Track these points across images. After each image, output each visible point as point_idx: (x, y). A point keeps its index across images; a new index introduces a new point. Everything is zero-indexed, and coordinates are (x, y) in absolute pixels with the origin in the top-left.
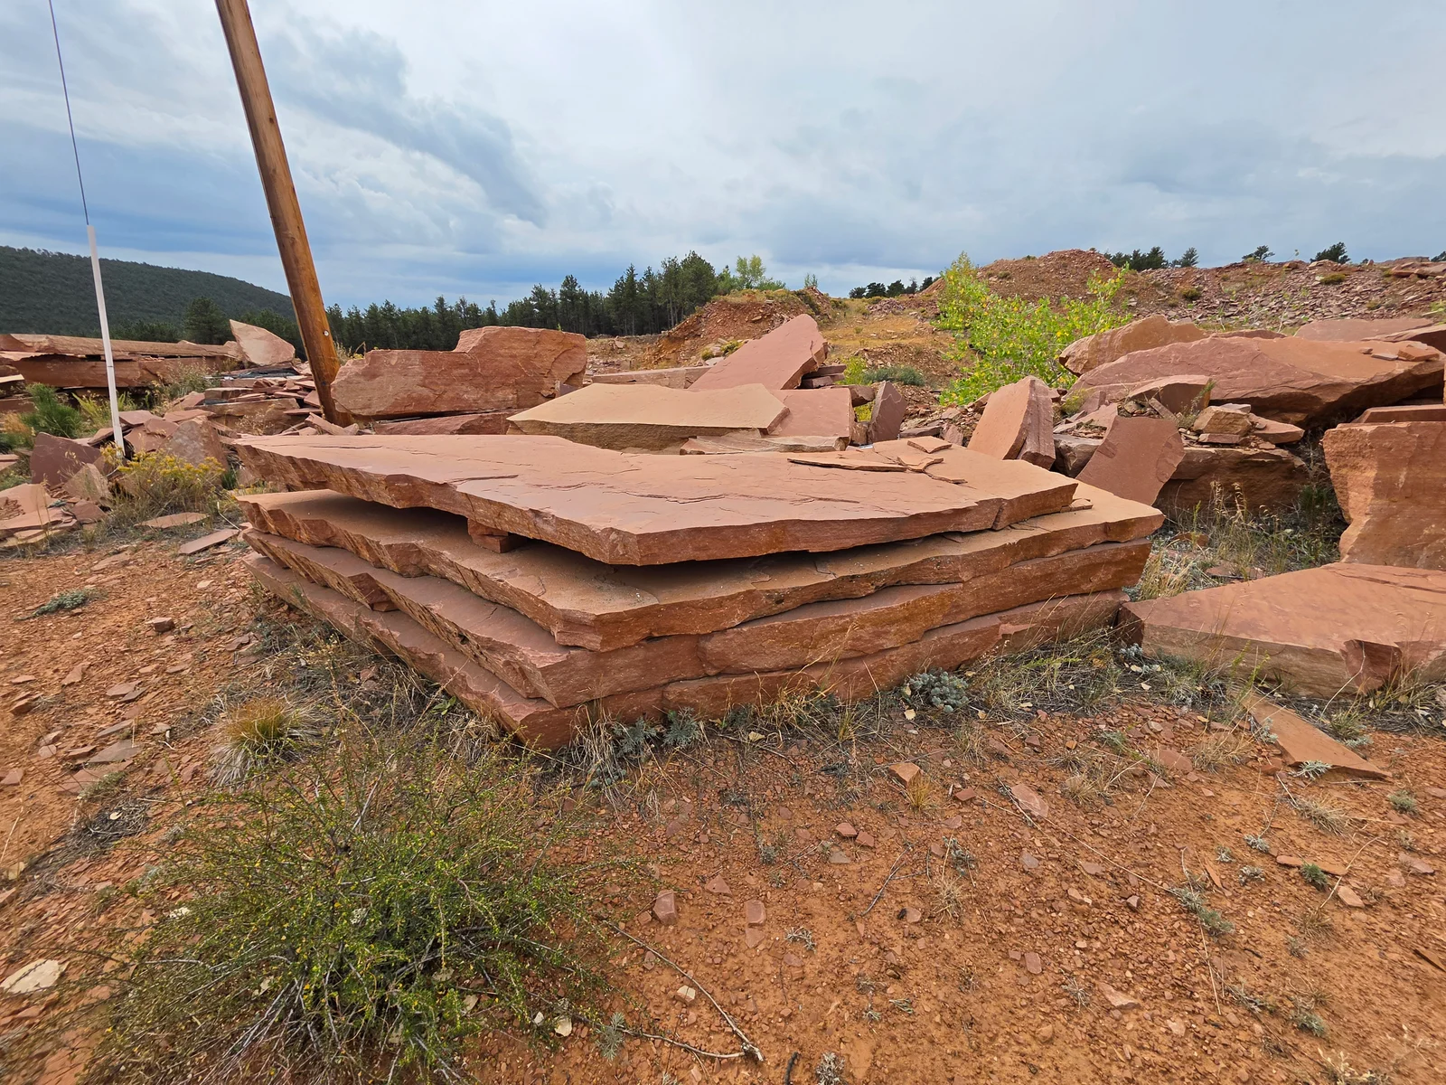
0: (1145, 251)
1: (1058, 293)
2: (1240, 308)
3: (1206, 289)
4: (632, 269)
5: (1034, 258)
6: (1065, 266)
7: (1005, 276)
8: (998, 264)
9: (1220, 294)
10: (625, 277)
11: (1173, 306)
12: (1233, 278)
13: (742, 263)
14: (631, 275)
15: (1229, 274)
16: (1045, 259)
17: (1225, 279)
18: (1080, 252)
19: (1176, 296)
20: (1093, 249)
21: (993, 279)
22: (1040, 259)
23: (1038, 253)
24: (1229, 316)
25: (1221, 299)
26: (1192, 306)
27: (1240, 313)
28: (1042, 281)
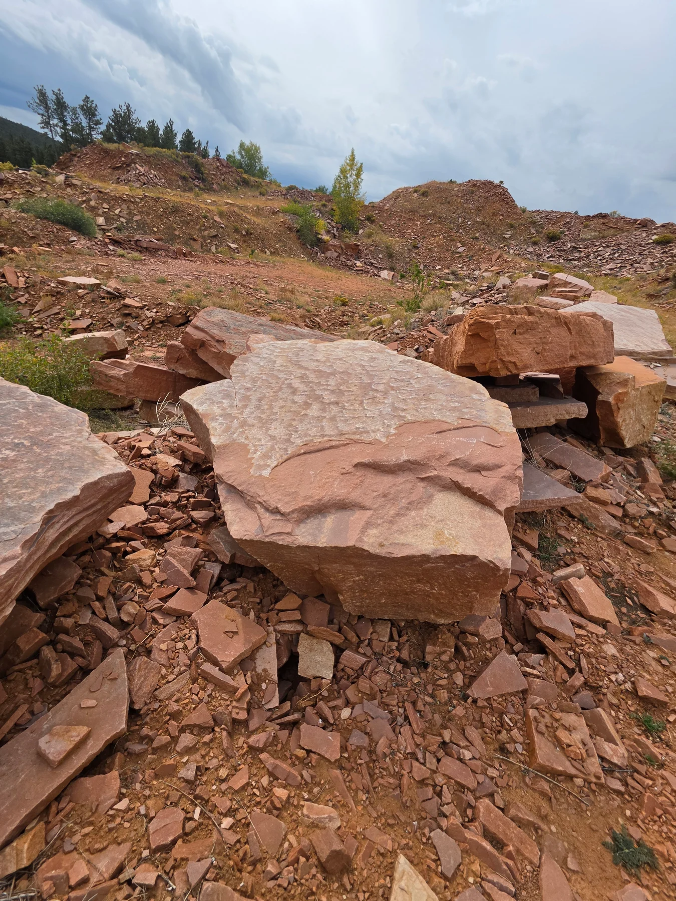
3: (567, 233)
5: (455, 182)
6: (472, 193)
7: (423, 194)
12: (592, 227)
16: (461, 184)
17: (586, 227)
20: (501, 182)
21: (416, 195)
22: (458, 184)
24: (571, 260)
25: (573, 244)
26: (548, 247)
27: (579, 259)
28: (449, 203)
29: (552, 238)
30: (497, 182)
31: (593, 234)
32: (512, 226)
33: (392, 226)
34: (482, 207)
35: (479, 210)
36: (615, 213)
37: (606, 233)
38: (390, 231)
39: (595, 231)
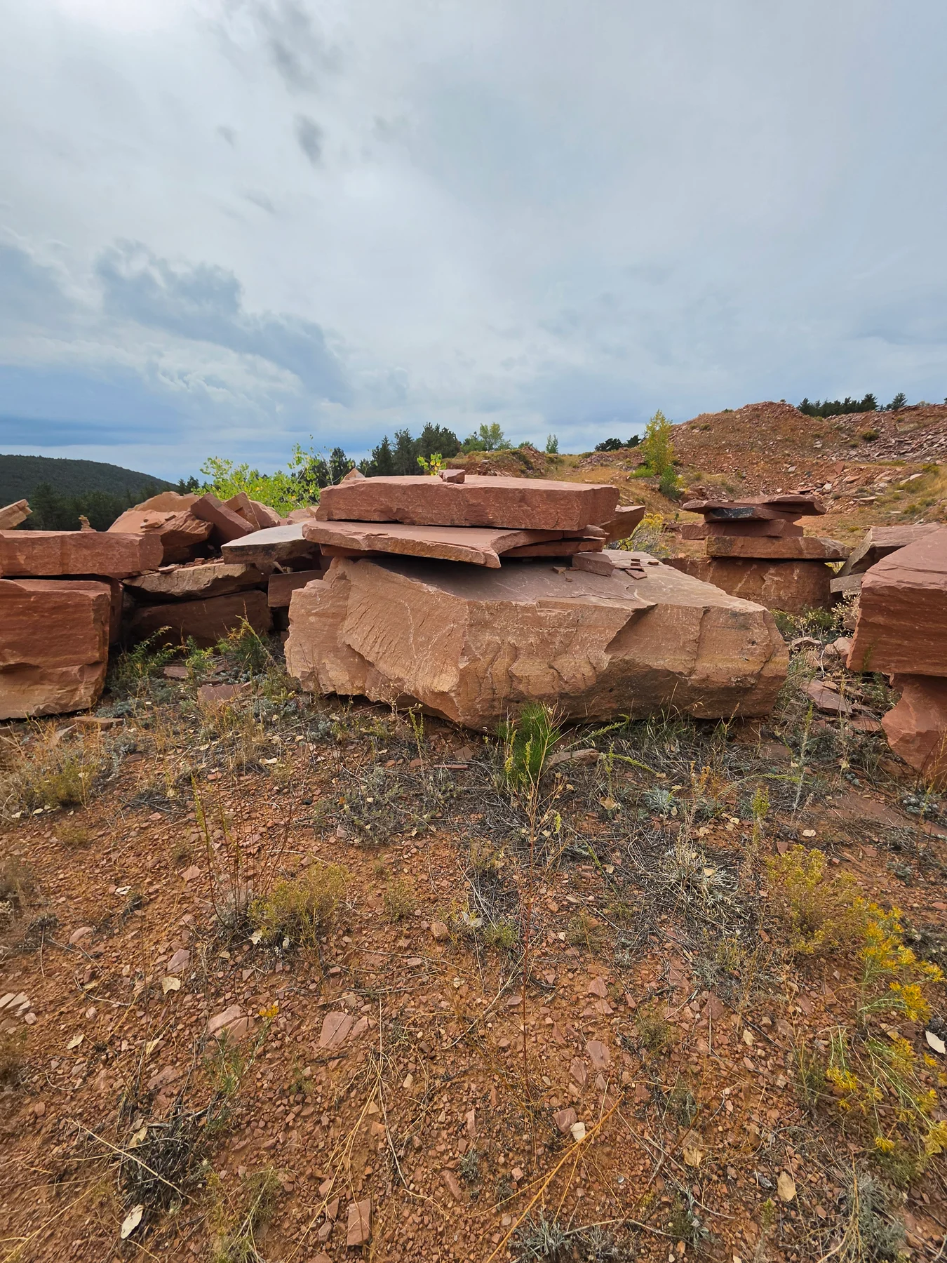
0: (859, 398)
1: (751, 440)
2: (913, 446)
3: (883, 430)
4: (386, 439)
5: (731, 411)
6: (758, 416)
7: (706, 428)
8: (701, 417)
9: (895, 434)
10: (381, 446)
11: (854, 447)
12: (907, 420)
13: (483, 429)
14: (385, 445)
15: (903, 416)
16: (740, 411)
17: (900, 421)
18: (771, 403)
19: (856, 438)
20: (783, 401)
21: (696, 431)
22: (736, 412)
23: (736, 406)
24: (903, 453)
25: (897, 439)
26: (871, 447)
27: (913, 450)
28: (738, 430)
29: (870, 439)
30: (777, 401)
31: (912, 425)
32: (818, 436)
33: (704, 464)
34: (776, 426)
35: (774, 430)
36: (923, 403)
37: (926, 422)
38: (705, 469)
39: (913, 423)
